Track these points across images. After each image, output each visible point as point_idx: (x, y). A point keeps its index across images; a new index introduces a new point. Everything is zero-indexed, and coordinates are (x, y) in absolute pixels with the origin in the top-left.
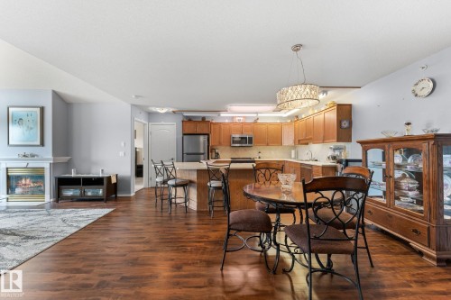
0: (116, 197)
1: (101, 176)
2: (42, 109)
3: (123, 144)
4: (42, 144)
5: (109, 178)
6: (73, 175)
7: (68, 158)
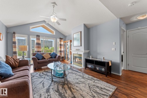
0: (111, 73)
1: (103, 60)
2: (81, 32)
3: (114, 44)
4: (81, 46)
5: (108, 63)
6: (91, 58)
7: (89, 51)
